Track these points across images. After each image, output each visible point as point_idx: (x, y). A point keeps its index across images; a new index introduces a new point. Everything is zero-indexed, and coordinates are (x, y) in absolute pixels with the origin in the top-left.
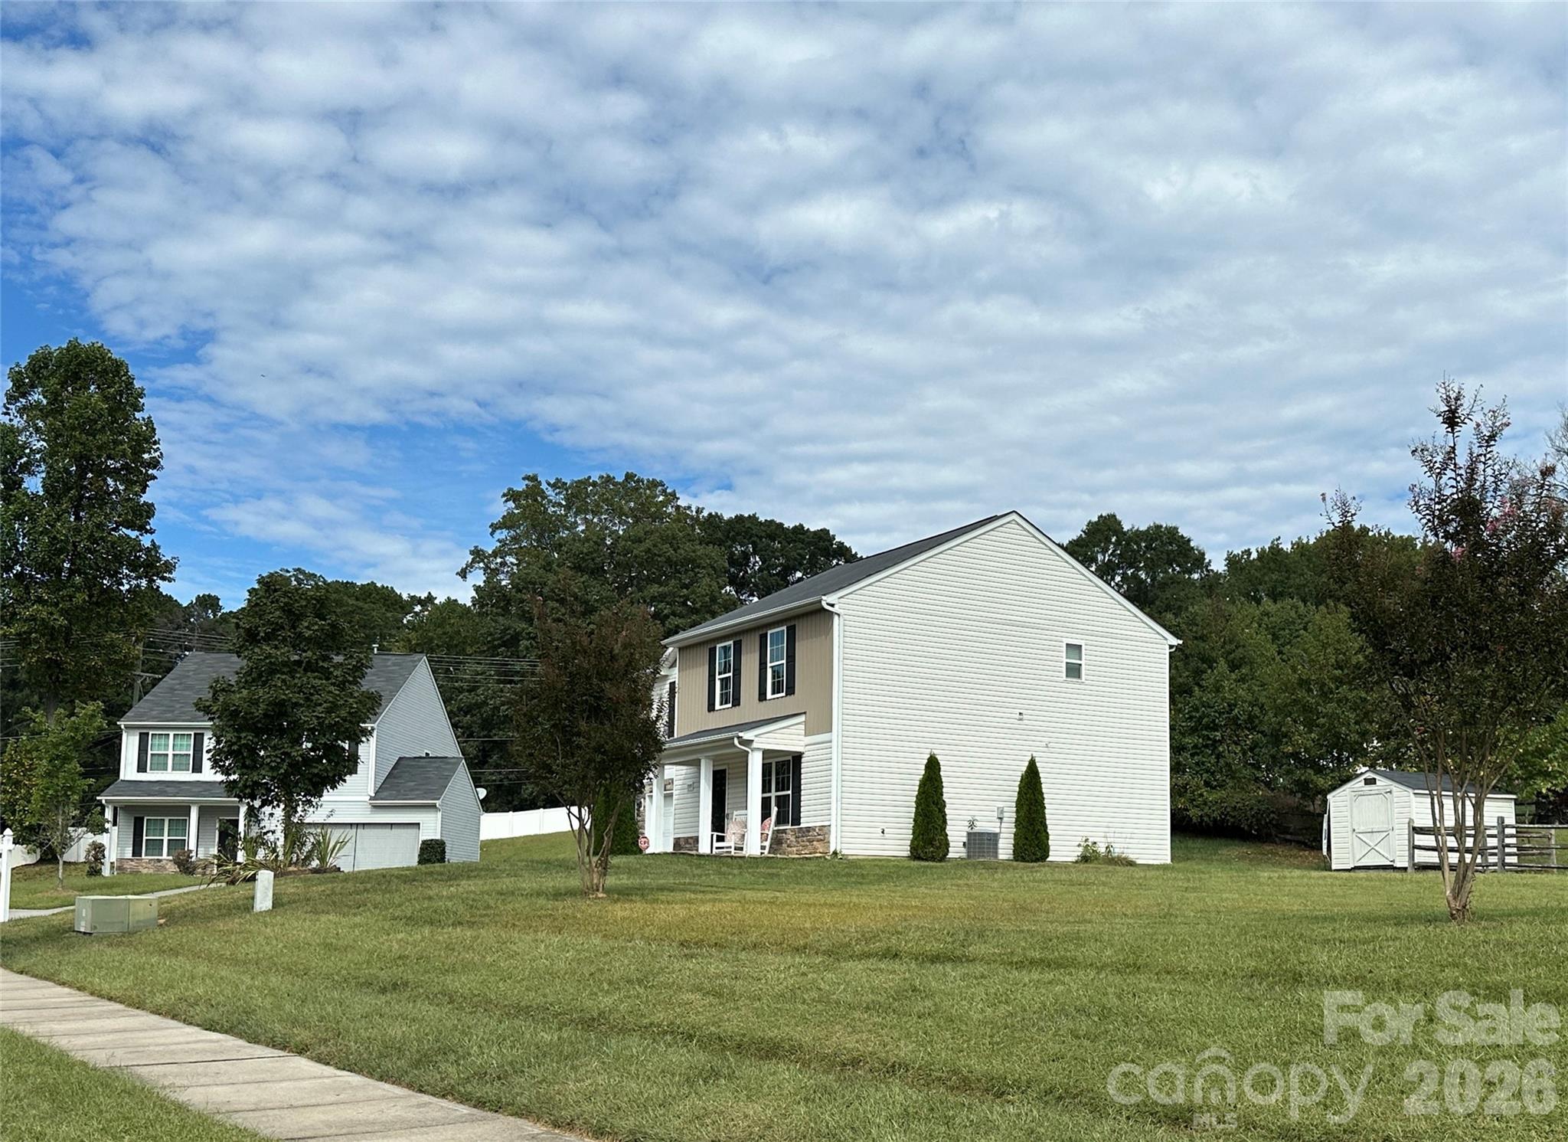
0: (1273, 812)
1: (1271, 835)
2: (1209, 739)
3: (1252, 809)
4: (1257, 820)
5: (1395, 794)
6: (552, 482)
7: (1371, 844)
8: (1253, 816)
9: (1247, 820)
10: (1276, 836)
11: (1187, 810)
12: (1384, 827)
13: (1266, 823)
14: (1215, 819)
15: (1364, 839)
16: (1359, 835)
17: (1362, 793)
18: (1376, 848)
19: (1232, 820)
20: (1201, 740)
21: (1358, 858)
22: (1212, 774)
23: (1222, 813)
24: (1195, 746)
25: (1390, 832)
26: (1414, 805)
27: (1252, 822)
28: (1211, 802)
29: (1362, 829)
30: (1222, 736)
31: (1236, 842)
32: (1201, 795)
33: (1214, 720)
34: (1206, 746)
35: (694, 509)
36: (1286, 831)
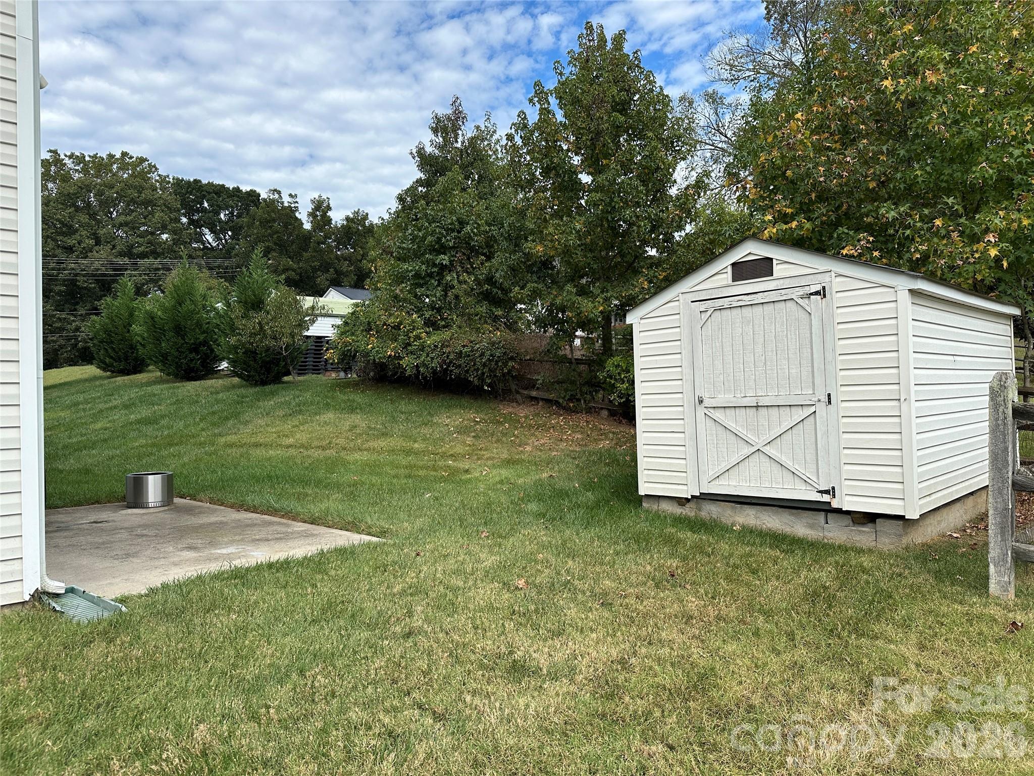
0: (512, 359)
1: (510, 390)
2: (434, 265)
3: (482, 355)
4: (490, 370)
5: (836, 299)
6: (68, 154)
7: (751, 437)
8: (484, 365)
9: (478, 370)
10: (518, 392)
11: (400, 358)
12: (804, 394)
13: (504, 375)
14: (434, 372)
15: (731, 425)
16: (718, 415)
17: (725, 303)
18: (767, 449)
19: (457, 371)
20: (424, 267)
21: (712, 473)
22: (439, 310)
23: (444, 361)
24: (417, 275)
25: (821, 409)
26: (909, 327)
27: (483, 374)
28: (429, 346)
29: (723, 398)
30: (451, 261)
31: (464, 401)
32: (418, 337)
33: (439, 239)
34: (431, 275)
35: (171, 177)
36: (532, 385)
